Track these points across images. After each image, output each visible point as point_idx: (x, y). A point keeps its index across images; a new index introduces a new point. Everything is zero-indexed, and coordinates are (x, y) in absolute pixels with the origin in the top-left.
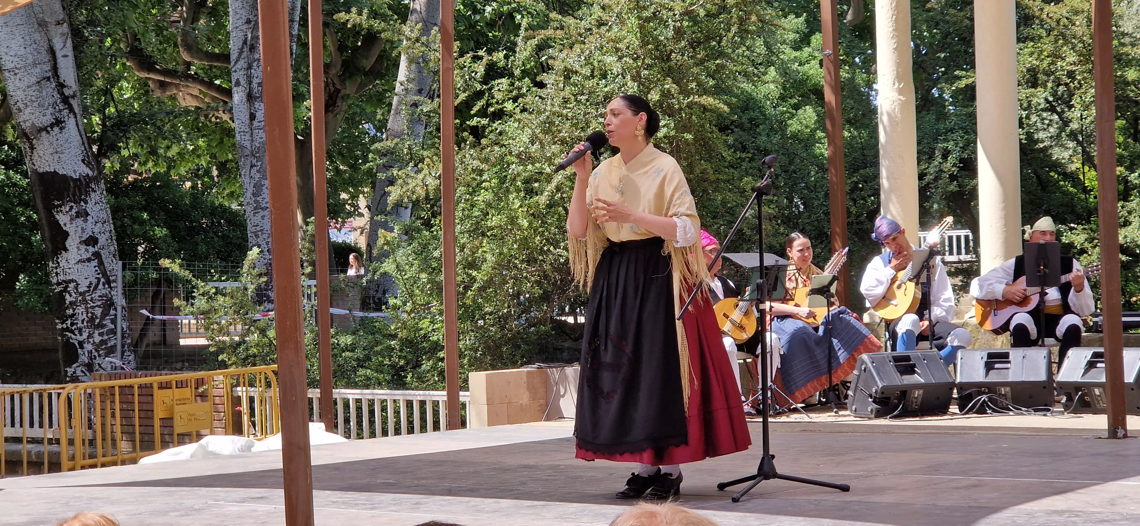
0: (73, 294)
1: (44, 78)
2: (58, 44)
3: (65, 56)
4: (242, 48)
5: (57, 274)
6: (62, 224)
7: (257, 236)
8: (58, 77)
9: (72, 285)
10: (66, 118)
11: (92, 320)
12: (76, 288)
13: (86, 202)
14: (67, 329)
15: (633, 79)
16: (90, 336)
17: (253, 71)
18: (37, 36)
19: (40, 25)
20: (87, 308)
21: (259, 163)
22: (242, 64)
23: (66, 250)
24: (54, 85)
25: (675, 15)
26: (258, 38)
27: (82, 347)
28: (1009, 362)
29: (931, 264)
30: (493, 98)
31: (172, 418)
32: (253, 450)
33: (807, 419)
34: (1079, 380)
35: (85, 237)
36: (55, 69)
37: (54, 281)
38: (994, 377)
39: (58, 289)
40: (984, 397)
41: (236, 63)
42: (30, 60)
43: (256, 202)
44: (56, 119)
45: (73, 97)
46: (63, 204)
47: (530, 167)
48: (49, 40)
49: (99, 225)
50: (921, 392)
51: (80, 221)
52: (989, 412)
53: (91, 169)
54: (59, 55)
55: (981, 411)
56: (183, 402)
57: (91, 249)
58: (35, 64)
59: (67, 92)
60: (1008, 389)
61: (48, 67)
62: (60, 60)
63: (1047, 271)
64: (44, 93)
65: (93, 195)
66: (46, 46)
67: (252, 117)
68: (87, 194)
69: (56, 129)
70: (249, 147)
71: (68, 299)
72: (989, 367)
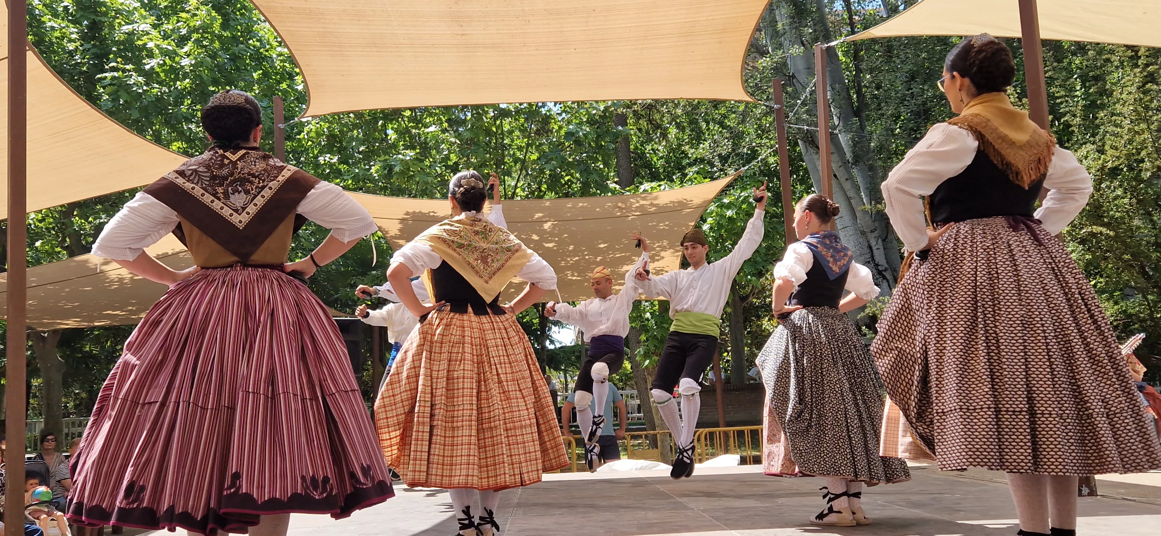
2: (873, 243)
3: (878, 249)
18: (861, 240)
19: (862, 234)
36: (872, 256)
42: (858, 253)
45: (885, 270)
48: (868, 241)
54: (874, 248)
58: (861, 255)
59: (880, 268)
61: (869, 256)
62: (876, 252)
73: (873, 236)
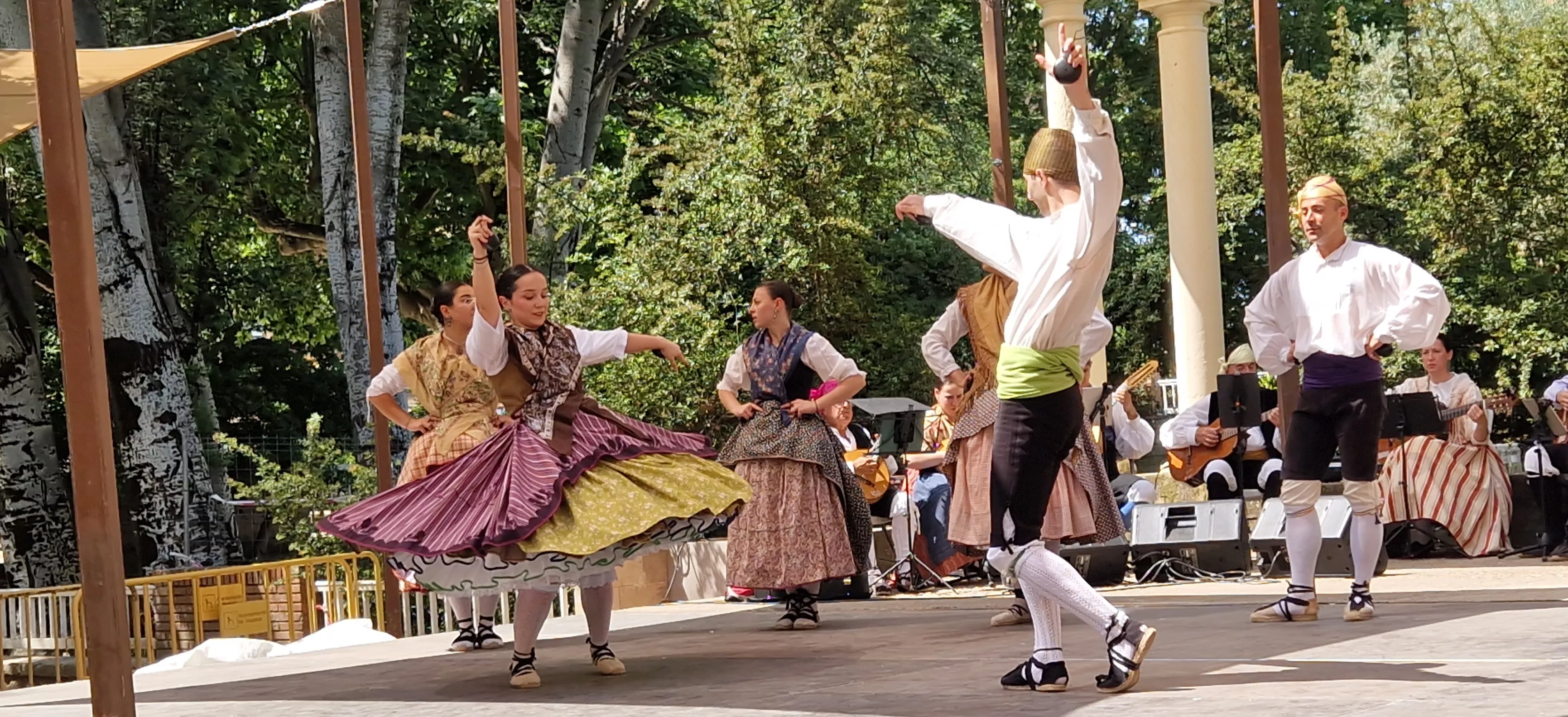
0: (149, 481)
1: (104, 228)
2: (119, 188)
3: (129, 202)
4: (335, 186)
5: (129, 457)
6: (132, 398)
8: (121, 227)
9: (147, 470)
10: (133, 275)
11: (171, 510)
12: (152, 473)
13: (160, 373)
14: (144, 522)
15: (762, 200)
16: (170, 528)
17: (348, 212)
18: (95, 179)
19: (97, 166)
20: (165, 496)
21: (359, 320)
22: (335, 204)
23: (139, 429)
24: (116, 236)
25: (808, 122)
26: (353, 173)
27: (161, 542)
28: (1194, 519)
29: (1105, 404)
30: (601, 230)
31: (217, 621)
32: (269, 655)
33: (953, 595)
34: (1277, 537)
35: (160, 413)
36: (117, 217)
37: (127, 465)
38: (1176, 537)
39: (132, 474)
40: (1164, 562)
41: (328, 204)
43: (357, 365)
44: (120, 276)
45: (141, 249)
46: (133, 376)
47: (639, 310)
48: (109, 184)
49: (177, 398)
50: (1088, 558)
51: (153, 395)
52: (1171, 579)
53: (165, 334)
54: (121, 200)
55: (1162, 578)
56: (232, 600)
57: (168, 427)
59: (133, 244)
60: (1193, 551)
61: (108, 215)
62: (123, 207)
63: (1244, 408)
64: (105, 246)
65: (168, 363)
66: (105, 189)
67: (349, 266)
68: (161, 362)
69: (121, 288)
70: (347, 301)
71: (144, 486)
72: (1170, 525)
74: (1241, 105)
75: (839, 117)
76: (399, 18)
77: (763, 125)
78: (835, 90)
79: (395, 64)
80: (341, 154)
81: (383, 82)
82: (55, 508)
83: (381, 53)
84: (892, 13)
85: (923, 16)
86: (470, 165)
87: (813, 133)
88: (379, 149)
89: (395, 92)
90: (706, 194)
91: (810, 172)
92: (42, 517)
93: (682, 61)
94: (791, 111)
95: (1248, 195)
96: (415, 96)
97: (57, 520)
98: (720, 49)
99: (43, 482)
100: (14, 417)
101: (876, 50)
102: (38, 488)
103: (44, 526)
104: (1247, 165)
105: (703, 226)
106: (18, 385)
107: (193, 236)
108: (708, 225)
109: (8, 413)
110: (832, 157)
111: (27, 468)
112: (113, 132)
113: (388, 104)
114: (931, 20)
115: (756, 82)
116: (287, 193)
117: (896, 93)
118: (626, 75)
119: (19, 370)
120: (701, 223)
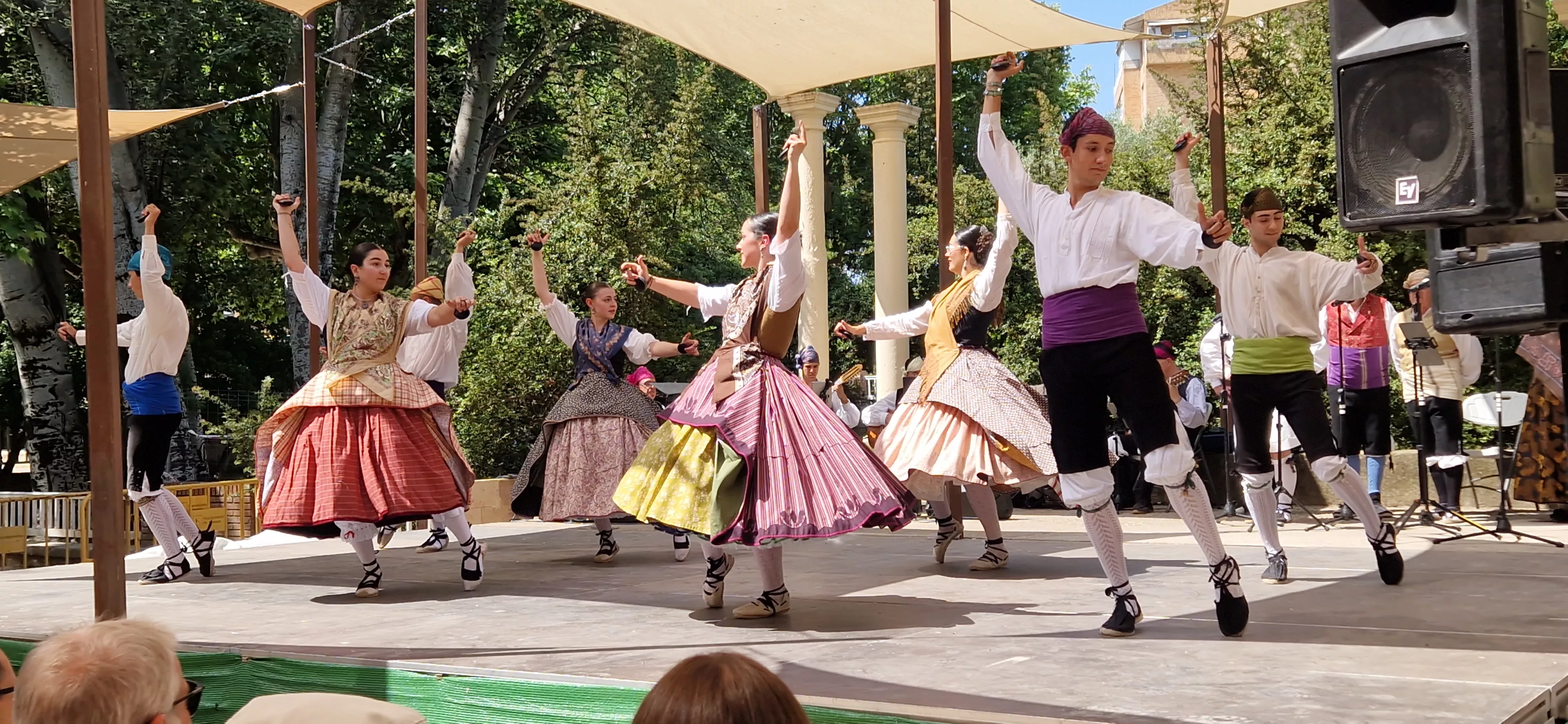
7: (301, 370)
8: (132, 235)
15: (596, 240)
24: (128, 241)
25: (630, 188)
29: (827, 394)
30: (481, 255)
43: (300, 341)
47: (506, 312)
48: (125, 204)
56: (201, 505)
61: (123, 226)
66: (121, 208)
73: (134, 196)
74: (927, 195)
75: (653, 187)
76: (343, 98)
77: (599, 189)
78: (650, 167)
79: (339, 130)
80: (296, 192)
81: (329, 143)
82: (71, 434)
83: (329, 121)
84: (691, 116)
85: (713, 118)
86: (390, 204)
87: (633, 196)
88: (324, 189)
89: (337, 150)
90: (557, 234)
91: (630, 222)
92: (61, 441)
93: (544, 139)
94: (618, 180)
95: (930, 255)
96: (352, 153)
97: (72, 444)
98: (570, 134)
99: (63, 415)
100: (44, 367)
101: (680, 142)
102: (59, 420)
103: (62, 448)
104: (930, 234)
105: (554, 256)
106: (48, 345)
107: (185, 243)
108: (557, 256)
109: (39, 365)
110: (646, 213)
111: (52, 404)
112: (130, 167)
113: (332, 158)
114: (719, 120)
115: (595, 159)
116: (255, 216)
117: (692, 172)
118: (504, 146)
119: (50, 334)
120: (552, 254)
